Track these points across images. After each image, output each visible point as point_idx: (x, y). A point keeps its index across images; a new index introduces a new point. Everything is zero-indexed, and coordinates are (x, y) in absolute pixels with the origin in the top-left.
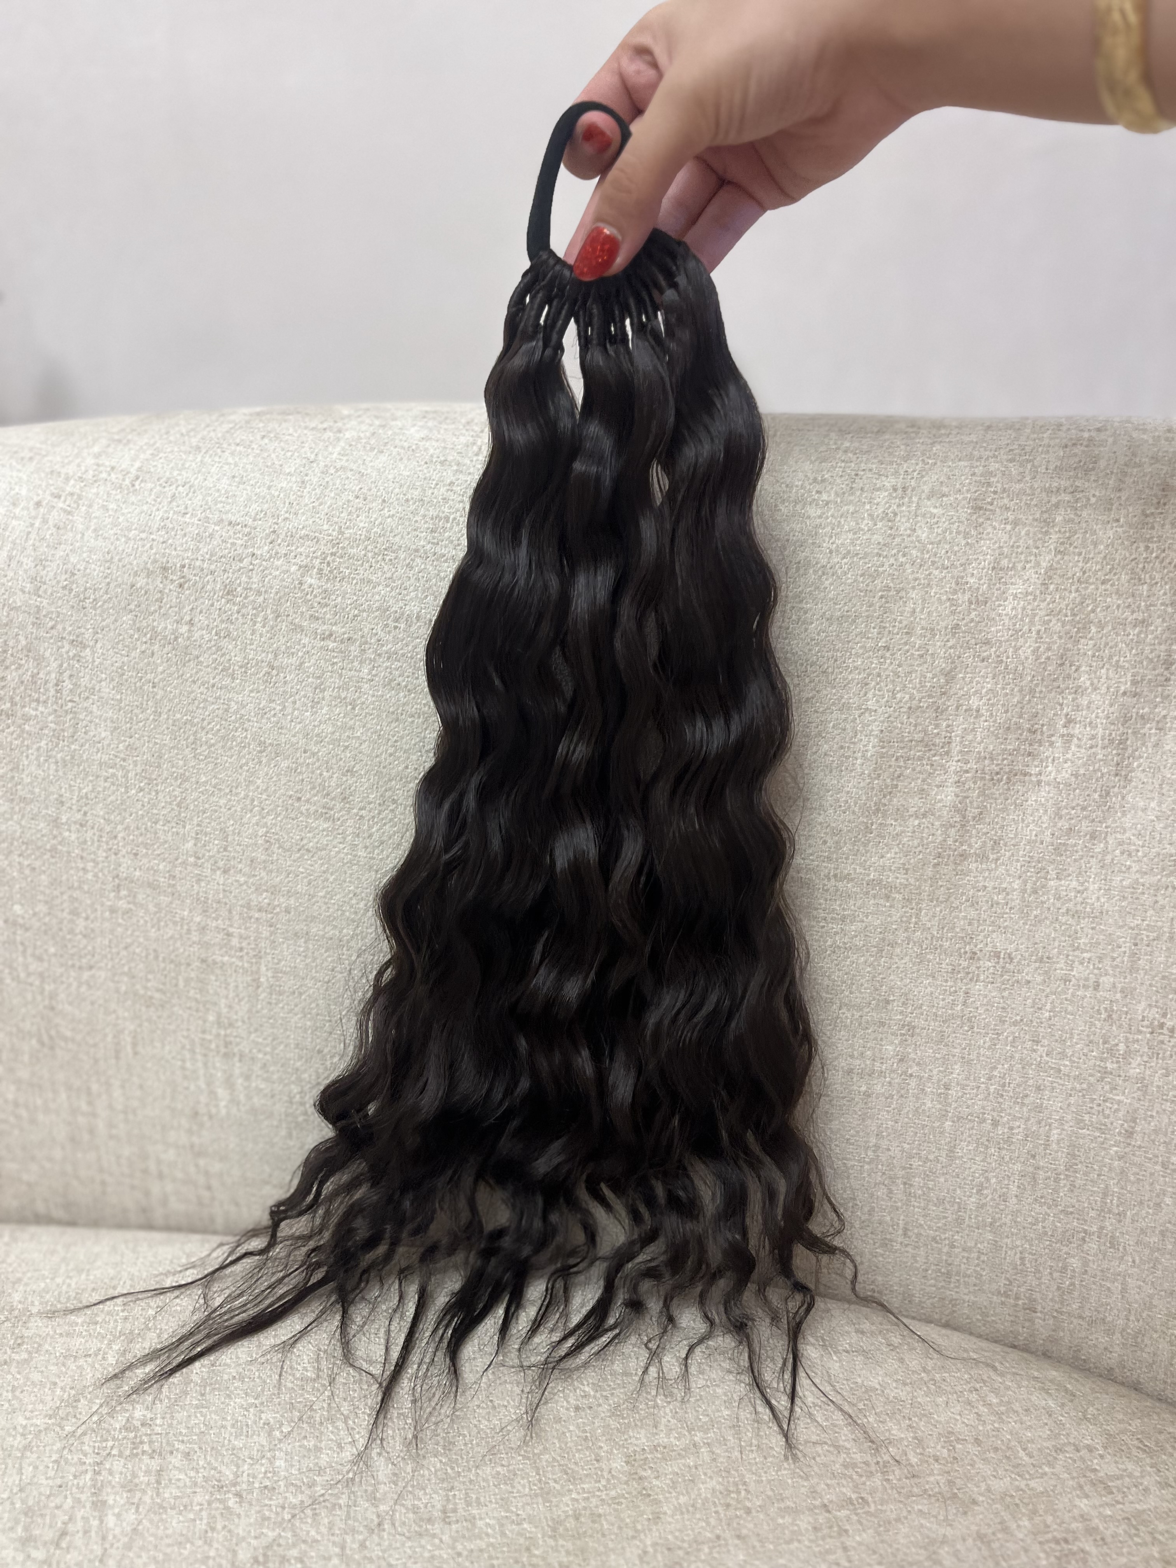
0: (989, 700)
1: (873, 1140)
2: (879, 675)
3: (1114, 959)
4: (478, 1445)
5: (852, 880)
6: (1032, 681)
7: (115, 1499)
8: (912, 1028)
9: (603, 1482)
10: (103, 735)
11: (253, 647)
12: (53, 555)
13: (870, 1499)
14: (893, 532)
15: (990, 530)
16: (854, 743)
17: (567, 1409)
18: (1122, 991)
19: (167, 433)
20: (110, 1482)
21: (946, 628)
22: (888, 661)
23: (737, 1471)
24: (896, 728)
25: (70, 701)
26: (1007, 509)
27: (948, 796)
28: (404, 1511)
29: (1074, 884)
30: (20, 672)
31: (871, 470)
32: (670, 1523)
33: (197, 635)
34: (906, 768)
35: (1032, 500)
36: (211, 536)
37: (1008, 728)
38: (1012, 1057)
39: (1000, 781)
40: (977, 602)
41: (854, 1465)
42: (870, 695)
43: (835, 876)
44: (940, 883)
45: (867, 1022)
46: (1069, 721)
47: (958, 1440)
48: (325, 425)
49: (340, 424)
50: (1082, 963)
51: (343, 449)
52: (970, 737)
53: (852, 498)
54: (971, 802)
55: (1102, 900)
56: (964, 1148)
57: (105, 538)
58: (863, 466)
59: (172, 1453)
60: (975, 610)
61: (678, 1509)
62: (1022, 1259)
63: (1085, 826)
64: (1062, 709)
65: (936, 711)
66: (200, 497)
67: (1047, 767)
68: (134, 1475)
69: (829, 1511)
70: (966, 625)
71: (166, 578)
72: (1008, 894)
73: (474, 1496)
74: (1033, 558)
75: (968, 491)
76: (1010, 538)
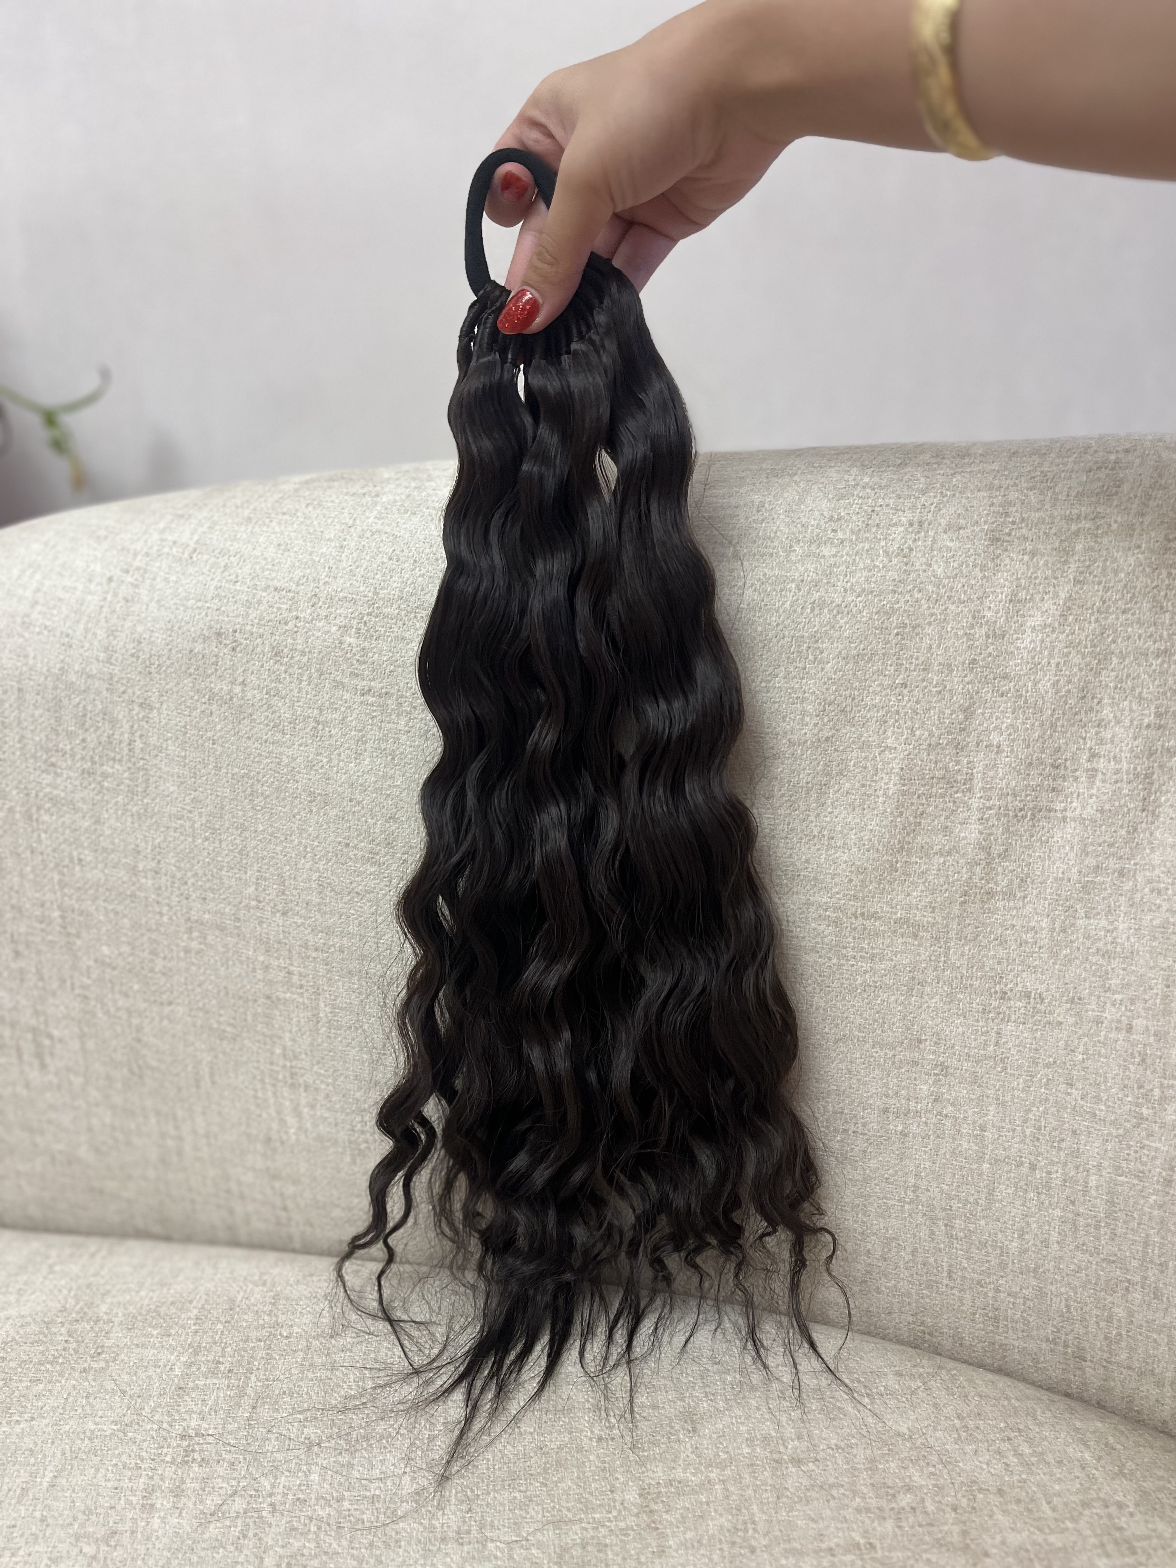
0: (1010, 735)
1: (912, 1180)
2: (897, 712)
3: (1146, 1002)
5: (880, 918)
6: (1052, 715)
7: (162, 1503)
8: (944, 1068)
10: (172, 789)
11: (301, 704)
12: (122, 626)
14: (908, 568)
15: (1007, 561)
16: (875, 781)
18: (1155, 1035)
19: (224, 506)
20: (160, 1487)
21: (964, 663)
22: (906, 698)
24: (916, 765)
25: (142, 759)
26: (1026, 539)
27: (971, 833)
29: (1103, 923)
30: (98, 733)
31: (888, 505)
33: (249, 695)
34: (929, 805)
35: (1051, 528)
36: (259, 602)
37: (1031, 764)
38: (1047, 1100)
39: (1023, 817)
40: (995, 636)
42: (889, 733)
43: (862, 914)
44: (967, 921)
45: (901, 1061)
46: (1093, 756)
47: (981, 1490)
48: (364, 491)
49: (378, 488)
50: (1114, 1005)
51: (380, 513)
52: (991, 774)
53: (868, 535)
54: (995, 840)
55: (1133, 940)
56: (1004, 1191)
57: (166, 608)
58: (880, 502)
59: (218, 1462)
60: (992, 644)
62: (1068, 1306)
63: (1113, 864)
64: (1085, 744)
65: (956, 747)
66: (249, 566)
67: (1071, 802)
68: (183, 1482)
70: (984, 660)
71: (221, 643)
72: (1036, 933)
74: (1051, 589)
75: (985, 522)
76: (1028, 569)
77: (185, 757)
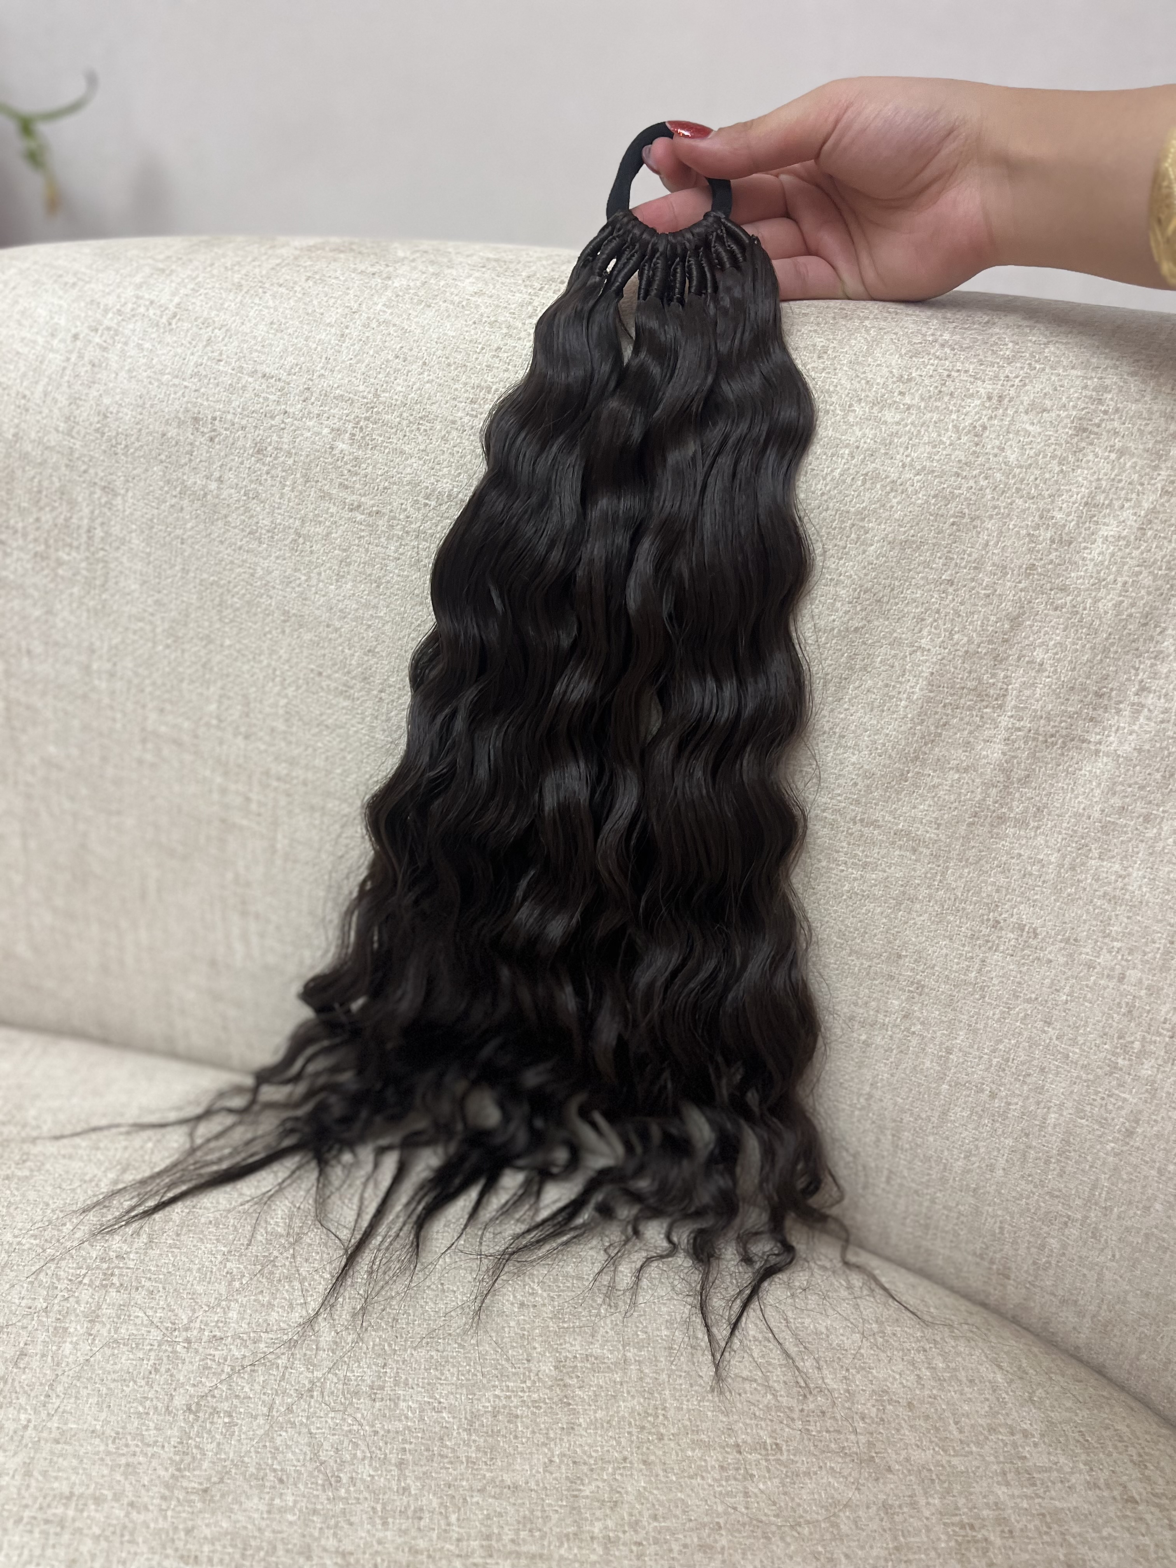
0: (1056, 653)
1: (867, 1089)
2: (938, 611)
3: (1145, 953)
4: (419, 1325)
5: (879, 827)
6: (1107, 639)
7: (76, 1327)
8: (920, 986)
9: (529, 1383)
11: (281, 511)
12: (87, 394)
13: (784, 1447)
14: (978, 449)
15: (1091, 457)
16: (901, 683)
17: (512, 1304)
18: (1148, 988)
19: (212, 265)
20: (75, 1310)
21: (1020, 567)
22: (950, 597)
23: (660, 1394)
24: (948, 672)
26: (1116, 433)
27: (995, 752)
28: (335, 1380)
29: (1117, 867)
30: (54, 514)
31: (966, 371)
32: (581, 1436)
33: (225, 494)
34: (954, 717)
35: (1147, 424)
36: (244, 388)
37: (1072, 688)
38: (1020, 1034)
39: (1054, 744)
40: (1061, 541)
41: (778, 1408)
42: (925, 632)
43: (862, 820)
44: (972, 844)
45: (876, 973)
46: (1143, 689)
47: (890, 1401)
48: (374, 270)
49: (391, 269)
50: (1110, 952)
51: (390, 300)
52: (1027, 693)
53: (938, 404)
54: (1019, 763)
55: (1144, 890)
56: (958, 1113)
57: (138, 381)
58: (959, 366)
59: (137, 1289)
60: (1056, 550)
61: (593, 1423)
62: (1001, 1228)
63: (1140, 807)
64: (1137, 675)
65: (995, 659)
66: (236, 343)
67: (1108, 736)
68: (99, 1307)
69: (740, 1453)
70: (1044, 566)
71: (197, 429)
72: (1043, 866)
73: (404, 1377)
74: (1134, 496)
75: (1074, 407)
76: (1113, 469)
77: (149, 554)
